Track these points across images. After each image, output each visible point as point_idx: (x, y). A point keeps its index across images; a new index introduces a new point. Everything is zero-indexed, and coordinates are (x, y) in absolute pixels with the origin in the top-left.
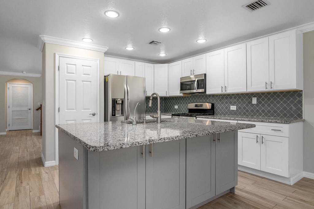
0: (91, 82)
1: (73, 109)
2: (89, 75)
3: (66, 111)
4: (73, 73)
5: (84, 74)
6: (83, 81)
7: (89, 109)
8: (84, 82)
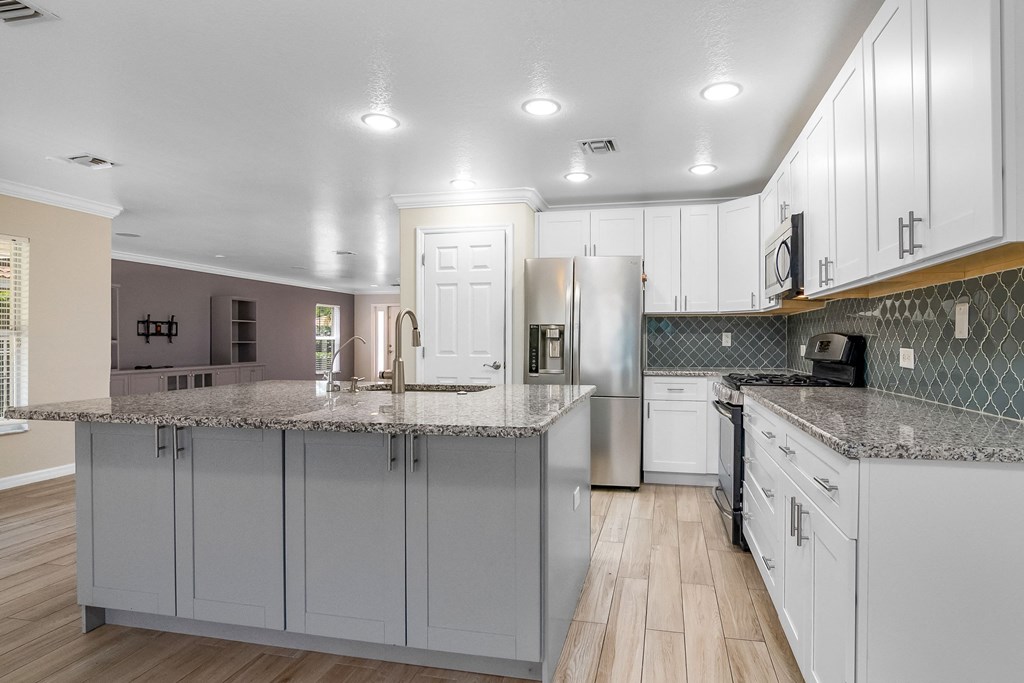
0: (490, 284)
1: (452, 352)
2: (485, 267)
3: (438, 355)
4: (452, 268)
5: (476, 267)
6: (472, 284)
7: (485, 352)
8: (475, 287)
